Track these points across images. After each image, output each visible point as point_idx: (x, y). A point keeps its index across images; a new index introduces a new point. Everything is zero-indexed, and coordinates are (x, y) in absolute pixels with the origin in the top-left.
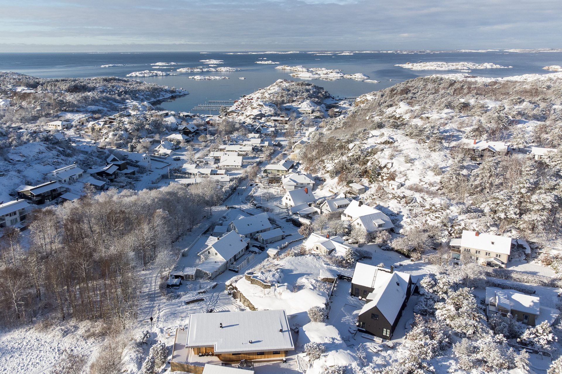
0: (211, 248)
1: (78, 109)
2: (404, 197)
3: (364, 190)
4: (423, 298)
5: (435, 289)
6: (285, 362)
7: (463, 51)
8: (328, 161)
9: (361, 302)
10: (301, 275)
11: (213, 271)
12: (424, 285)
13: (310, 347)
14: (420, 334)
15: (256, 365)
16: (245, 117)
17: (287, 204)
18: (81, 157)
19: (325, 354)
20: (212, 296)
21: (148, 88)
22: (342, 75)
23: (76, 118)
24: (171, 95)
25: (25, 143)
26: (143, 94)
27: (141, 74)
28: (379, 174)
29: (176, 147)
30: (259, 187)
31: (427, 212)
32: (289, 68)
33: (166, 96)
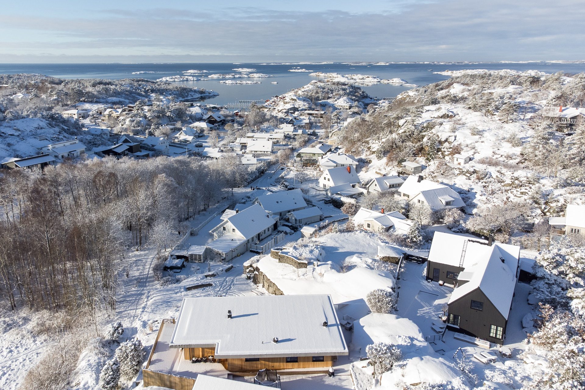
0: (227, 222)
1: (98, 100)
2: (475, 172)
3: (420, 169)
4: (542, 282)
5: (562, 270)
6: (332, 374)
7: (503, 62)
8: (374, 141)
9: (442, 288)
10: (351, 254)
11: (228, 250)
12: (545, 264)
13: (376, 350)
14: (561, 334)
15: (284, 379)
16: (277, 112)
17: (325, 186)
18: (89, 137)
19: (401, 363)
20: (224, 281)
21: (177, 88)
22: (379, 80)
23: (94, 108)
24: (200, 96)
25: (23, 118)
26: (170, 92)
27: (172, 79)
28: (439, 150)
29: (200, 135)
30: (291, 170)
31: (508, 188)
32: (323, 74)
33: (195, 97)
